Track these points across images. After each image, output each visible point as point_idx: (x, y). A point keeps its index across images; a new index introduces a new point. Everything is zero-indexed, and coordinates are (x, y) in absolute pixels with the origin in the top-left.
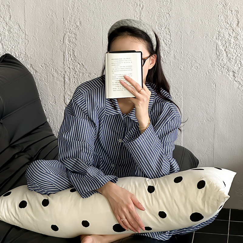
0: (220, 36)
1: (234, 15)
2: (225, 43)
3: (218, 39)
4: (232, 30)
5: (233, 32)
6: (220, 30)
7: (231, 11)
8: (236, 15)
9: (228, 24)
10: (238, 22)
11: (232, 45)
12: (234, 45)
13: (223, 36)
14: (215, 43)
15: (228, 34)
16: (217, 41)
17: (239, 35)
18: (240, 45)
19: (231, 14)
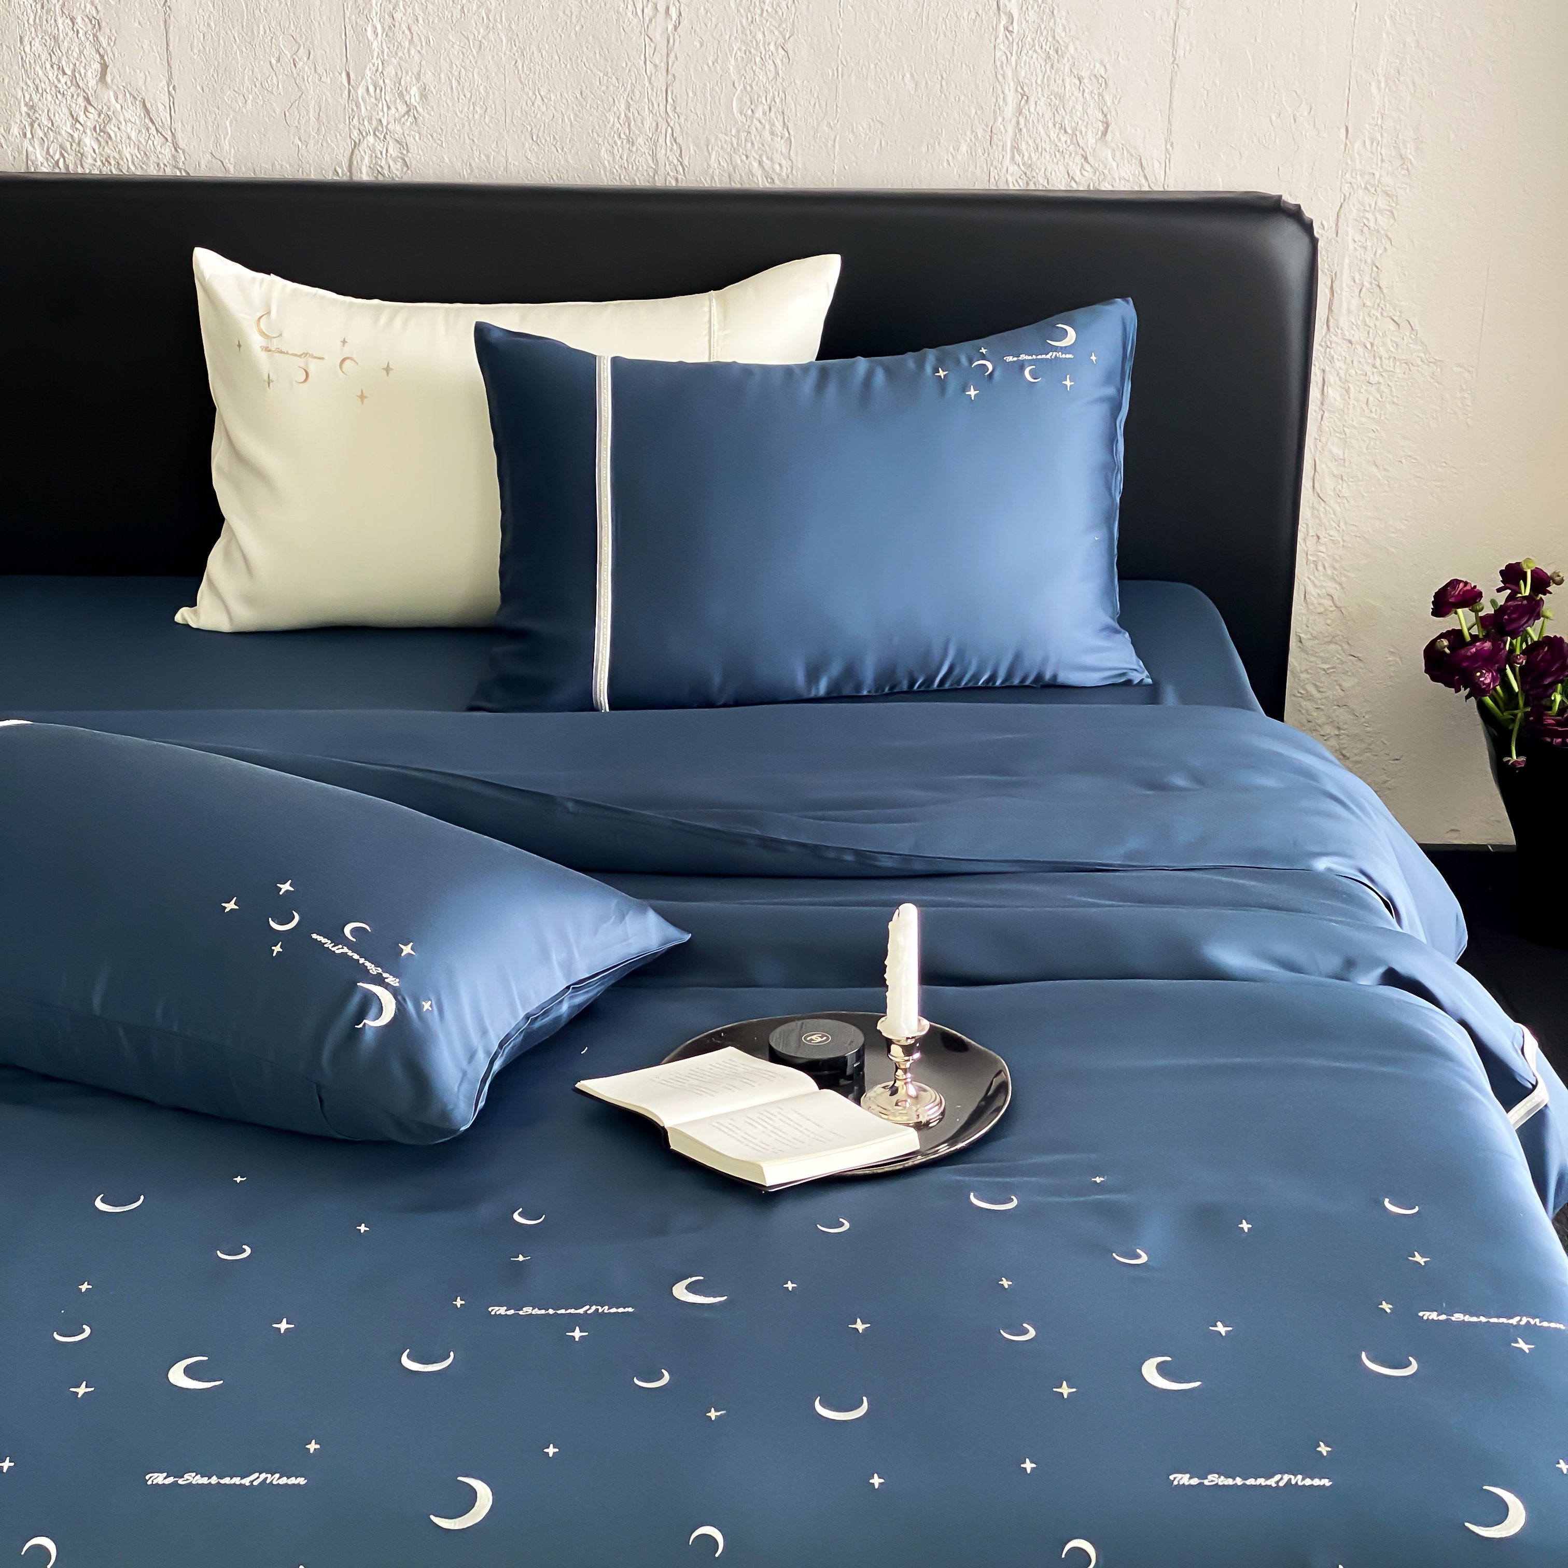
0: (36, 125)
1: (83, 38)
2: (62, 155)
3: (29, 135)
4: (81, 100)
5: (86, 107)
6: (36, 98)
7: (68, 21)
8: (91, 38)
9: (64, 73)
10: (104, 67)
11: (90, 161)
12: (99, 163)
13: (50, 125)
14: (20, 153)
15: (68, 114)
16: (26, 143)
17: (114, 120)
18: (122, 163)
19: (71, 33)
